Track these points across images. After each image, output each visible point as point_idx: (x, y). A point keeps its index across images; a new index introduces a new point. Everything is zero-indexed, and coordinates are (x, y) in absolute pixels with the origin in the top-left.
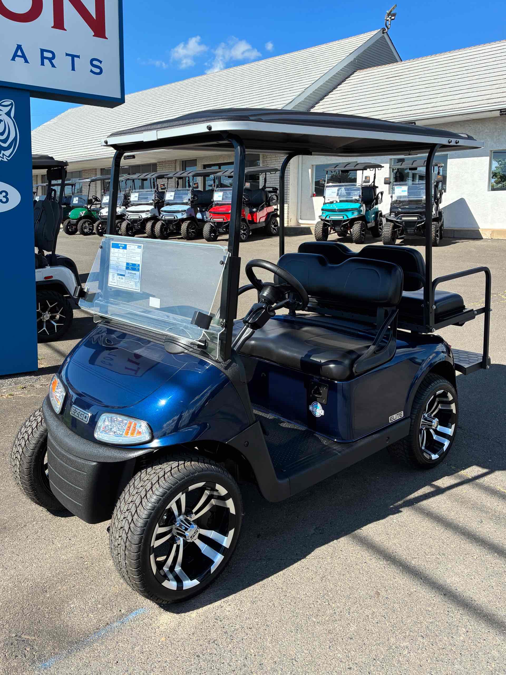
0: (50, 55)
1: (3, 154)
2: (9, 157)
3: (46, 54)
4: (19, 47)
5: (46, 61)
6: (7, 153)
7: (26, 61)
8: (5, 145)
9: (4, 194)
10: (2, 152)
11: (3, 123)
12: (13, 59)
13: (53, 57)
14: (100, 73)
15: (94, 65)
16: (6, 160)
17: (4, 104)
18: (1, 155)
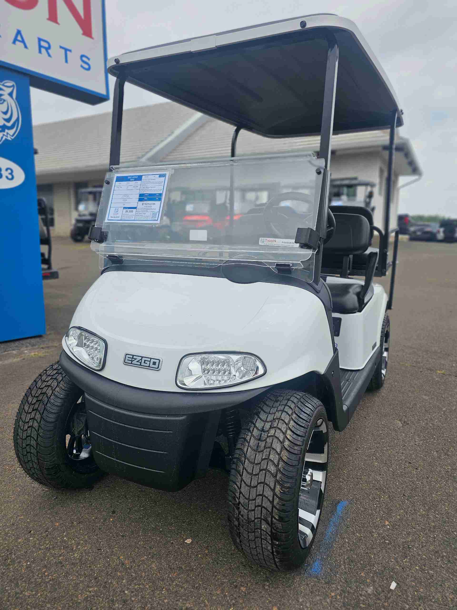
0: (46, 45)
2: (12, 136)
3: (43, 44)
4: (19, 32)
5: (43, 50)
6: (11, 132)
7: (26, 47)
8: (9, 124)
9: (9, 171)
10: (6, 131)
11: (5, 103)
12: (14, 42)
13: (49, 47)
14: (89, 69)
15: (83, 61)
16: (10, 139)
17: (6, 84)
18: (5, 134)
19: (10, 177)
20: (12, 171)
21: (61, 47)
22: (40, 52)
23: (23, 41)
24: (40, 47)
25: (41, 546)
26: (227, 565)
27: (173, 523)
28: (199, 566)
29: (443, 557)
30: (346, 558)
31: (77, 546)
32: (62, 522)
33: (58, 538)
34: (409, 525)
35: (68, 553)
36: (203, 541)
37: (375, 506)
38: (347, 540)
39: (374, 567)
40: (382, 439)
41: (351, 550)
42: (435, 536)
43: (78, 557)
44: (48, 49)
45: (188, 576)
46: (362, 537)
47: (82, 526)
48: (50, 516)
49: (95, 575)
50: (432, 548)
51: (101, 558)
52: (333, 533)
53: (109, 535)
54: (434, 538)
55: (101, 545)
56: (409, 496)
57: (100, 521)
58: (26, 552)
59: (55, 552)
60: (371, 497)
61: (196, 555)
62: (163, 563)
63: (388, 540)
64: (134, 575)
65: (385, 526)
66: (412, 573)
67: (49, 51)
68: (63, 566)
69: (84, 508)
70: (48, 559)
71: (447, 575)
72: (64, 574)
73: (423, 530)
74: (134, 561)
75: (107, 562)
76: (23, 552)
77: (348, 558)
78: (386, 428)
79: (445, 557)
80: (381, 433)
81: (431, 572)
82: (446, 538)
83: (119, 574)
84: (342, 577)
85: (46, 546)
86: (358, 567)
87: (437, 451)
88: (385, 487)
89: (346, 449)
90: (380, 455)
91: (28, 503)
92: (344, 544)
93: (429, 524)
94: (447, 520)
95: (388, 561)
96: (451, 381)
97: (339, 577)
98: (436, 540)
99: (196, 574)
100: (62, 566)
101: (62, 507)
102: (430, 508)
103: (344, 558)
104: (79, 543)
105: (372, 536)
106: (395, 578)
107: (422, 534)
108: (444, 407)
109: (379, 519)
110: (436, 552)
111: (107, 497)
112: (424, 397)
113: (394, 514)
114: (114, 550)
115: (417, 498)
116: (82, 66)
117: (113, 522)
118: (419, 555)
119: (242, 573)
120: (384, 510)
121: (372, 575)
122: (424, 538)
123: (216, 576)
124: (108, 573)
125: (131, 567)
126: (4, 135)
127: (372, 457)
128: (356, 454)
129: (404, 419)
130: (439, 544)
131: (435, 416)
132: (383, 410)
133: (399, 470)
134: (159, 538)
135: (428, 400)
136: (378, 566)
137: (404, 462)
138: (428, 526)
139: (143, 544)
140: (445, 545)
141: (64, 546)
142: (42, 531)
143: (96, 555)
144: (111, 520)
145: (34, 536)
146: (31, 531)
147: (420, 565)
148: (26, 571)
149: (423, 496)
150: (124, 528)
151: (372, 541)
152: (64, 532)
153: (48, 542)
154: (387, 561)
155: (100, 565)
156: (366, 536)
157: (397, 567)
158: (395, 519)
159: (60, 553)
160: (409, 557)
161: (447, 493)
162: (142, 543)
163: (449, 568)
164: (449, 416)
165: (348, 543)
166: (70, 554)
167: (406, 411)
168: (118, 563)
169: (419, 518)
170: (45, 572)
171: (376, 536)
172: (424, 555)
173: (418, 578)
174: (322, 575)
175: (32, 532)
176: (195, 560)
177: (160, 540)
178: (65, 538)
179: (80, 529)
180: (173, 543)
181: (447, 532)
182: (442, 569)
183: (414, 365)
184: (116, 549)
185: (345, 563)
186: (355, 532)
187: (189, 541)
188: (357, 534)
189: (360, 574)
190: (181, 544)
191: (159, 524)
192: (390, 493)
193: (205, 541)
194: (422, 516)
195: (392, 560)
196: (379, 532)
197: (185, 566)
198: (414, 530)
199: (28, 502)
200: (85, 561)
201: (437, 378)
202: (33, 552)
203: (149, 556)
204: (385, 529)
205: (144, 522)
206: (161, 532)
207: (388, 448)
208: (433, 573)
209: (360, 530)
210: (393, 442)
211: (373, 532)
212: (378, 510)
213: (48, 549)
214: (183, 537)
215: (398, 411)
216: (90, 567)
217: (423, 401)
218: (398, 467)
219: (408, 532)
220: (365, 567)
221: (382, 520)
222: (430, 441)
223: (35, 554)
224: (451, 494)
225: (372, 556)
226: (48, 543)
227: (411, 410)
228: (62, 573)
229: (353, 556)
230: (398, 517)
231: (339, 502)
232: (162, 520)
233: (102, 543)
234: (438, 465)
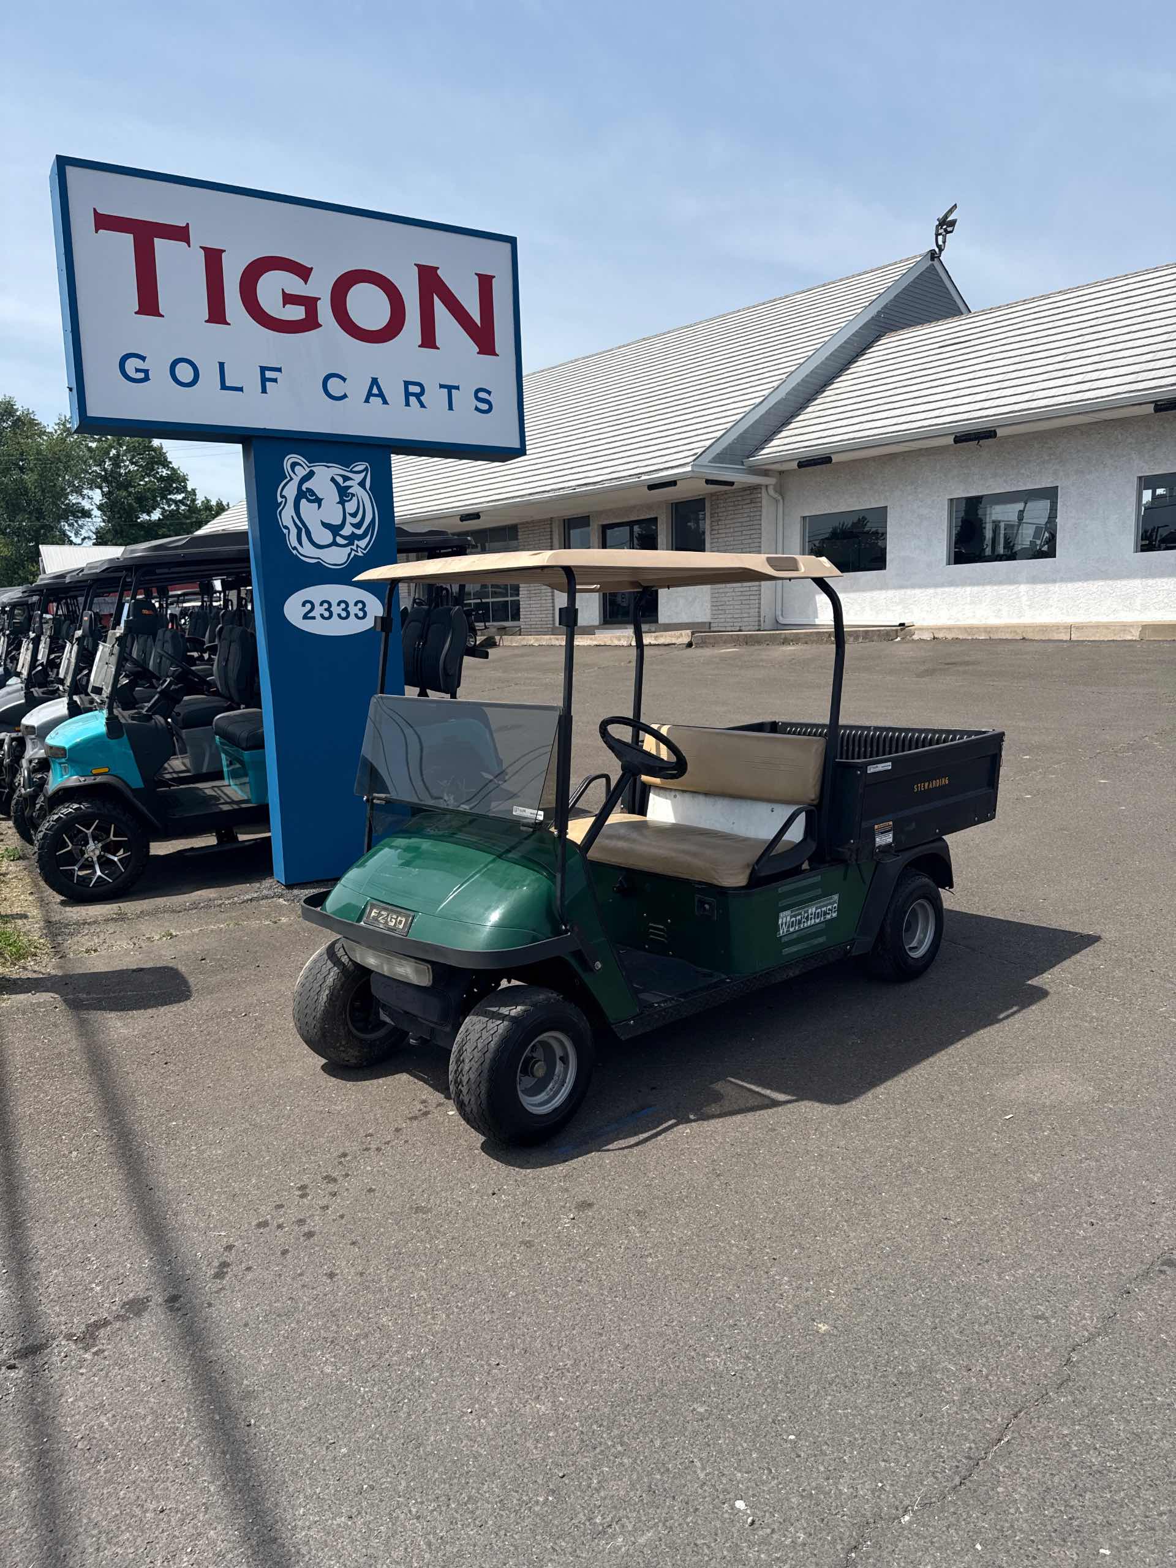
0: (417, 390)
1: (358, 546)
2: (365, 549)
3: (412, 389)
4: (375, 381)
5: (412, 399)
6: (363, 543)
7: (385, 402)
8: (360, 532)
9: (360, 606)
10: (356, 542)
11: (355, 498)
12: (367, 401)
13: (422, 392)
14: (489, 410)
15: (480, 400)
16: (361, 555)
17: (356, 469)
18: (354, 547)
19: (361, 614)
20: (364, 604)
21: (442, 386)
22: (407, 404)
23: (381, 395)
24: (408, 395)
44: (418, 396)
67: (422, 398)
116: (477, 409)
126: (352, 549)
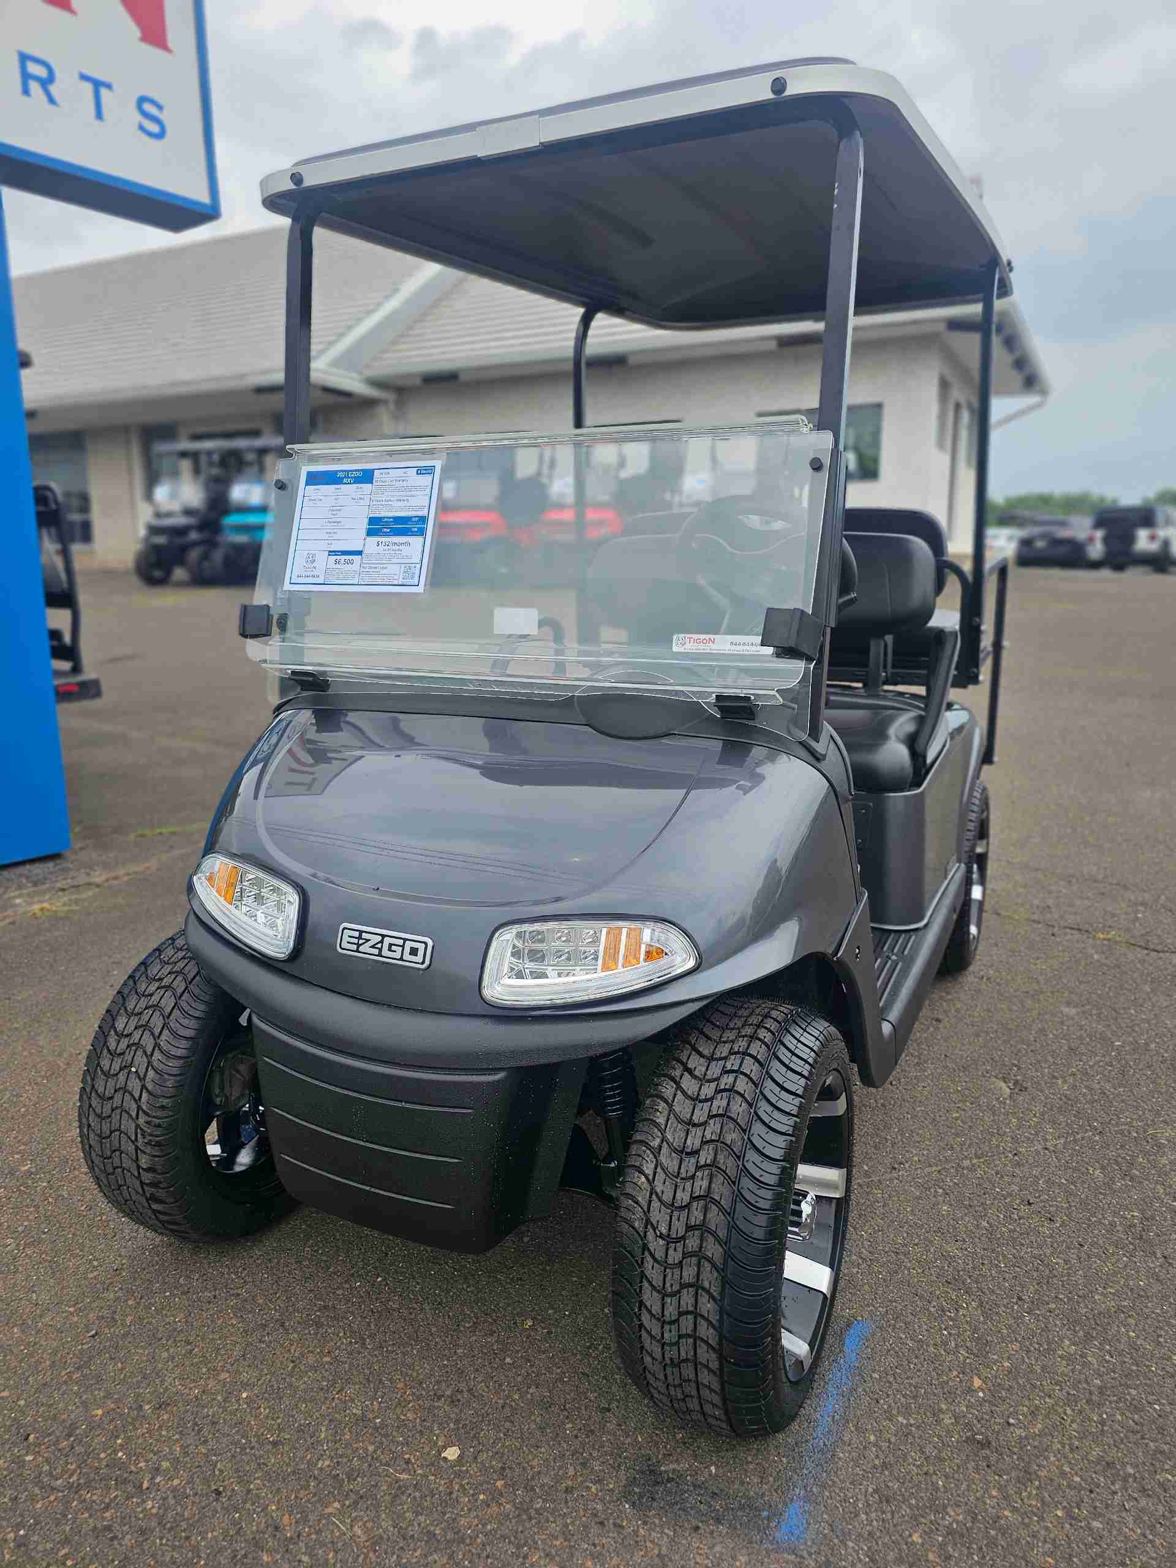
0: (42, 72)
3: (33, 69)
5: (34, 86)
13: (51, 78)
14: (160, 135)
15: (146, 115)
21: (84, 77)
22: (26, 91)
24: (26, 76)
25: (57, 1480)
26: (555, 1522)
27: (410, 1401)
28: (480, 1526)
29: (1125, 1480)
30: (870, 1490)
31: (153, 1478)
32: (112, 1406)
33: (102, 1455)
34: (1034, 1386)
35: (128, 1498)
36: (490, 1454)
37: (945, 1332)
38: (872, 1438)
39: (947, 1514)
40: (957, 1135)
41: (885, 1465)
42: (1105, 1416)
43: (154, 1511)
44: (46, 82)
45: (451, 1557)
46: (911, 1425)
47: (165, 1417)
48: (79, 1389)
49: (202, 1562)
50: (1096, 1452)
51: (217, 1512)
52: (837, 1417)
53: (239, 1441)
54: (1103, 1423)
55: (217, 1473)
56: (1033, 1302)
57: (214, 1399)
58: (16, 1497)
59: (95, 1498)
60: (934, 1307)
61: (473, 1495)
62: (383, 1520)
63: (982, 1434)
64: (305, 1559)
65: (970, 1391)
66: (1047, 1528)
67: (53, 89)
68: (115, 1537)
69: (170, 1363)
70: (75, 1519)
71: (1139, 1531)
72: (116, 1563)
73: (1071, 1400)
74: (305, 1520)
75: (235, 1523)
76: (6, 1500)
77: (876, 1491)
78: (968, 1104)
79: (1131, 1480)
80: (957, 1119)
81: (1096, 1524)
82: (1134, 1421)
83: (265, 1558)
84: (862, 1549)
85: (70, 1478)
86: (903, 1516)
87: (1103, 1168)
88: (970, 1277)
89: (866, 1168)
90: (955, 1183)
91: (22, 1350)
92: (865, 1448)
93: (1088, 1384)
94: (1134, 1368)
95: (983, 1497)
96: (1132, 961)
97: (853, 1548)
98: (1105, 1428)
99: (474, 1551)
100: (112, 1539)
101: (111, 1359)
102: (1088, 1337)
103: (866, 1491)
104: (157, 1469)
105: (939, 1422)
106: (1003, 1547)
107: (1069, 1411)
108: (1118, 1038)
109: (955, 1373)
110: (1108, 1463)
111: (233, 1325)
112: (1066, 1010)
113: (995, 1357)
114: (252, 1486)
115: (1054, 1306)
116: (141, 128)
117: (249, 1401)
118: (1063, 1474)
119: (594, 1545)
120: (968, 1344)
121: (940, 1539)
122: (1074, 1426)
123: (525, 1557)
124: (235, 1556)
125: (299, 1536)
127: (932, 1190)
128: (891, 1180)
129: (1015, 1076)
130: (1114, 1441)
131: (1095, 1064)
132: (960, 1050)
133: (1005, 1226)
134: (371, 1448)
135: (1076, 1018)
136: (955, 1511)
137: (1018, 1201)
138: (1084, 1389)
139: (329, 1466)
140: (1130, 1442)
141: (116, 1480)
142: (58, 1433)
143: (203, 1504)
144: (244, 1395)
145: (37, 1449)
146: (29, 1435)
147: (1065, 1504)
148: (14, 1558)
149: (1069, 1299)
150: (279, 1421)
151: (939, 1437)
152: (117, 1437)
153: (73, 1467)
154: (978, 1495)
155: (215, 1533)
156: (923, 1422)
157: (1006, 1513)
158: (998, 1370)
159: (107, 1500)
160: (1037, 1483)
161: (1132, 1290)
162: (327, 1463)
163: (1142, 1510)
164: (1132, 1063)
165: (875, 1445)
166: (135, 1500)
167: (1019, 1051)
168: (263, 1525)
169: (1063, 1367)
170: (66, 1557)
171: (949, 1421)
172: (1076, 1474)
173: (1063, 1542)
174: (809, 1543)
175: (32, 1437)
176: (470, 1510)
177: (375, 1451)
178: (120, 1454)
179: (160, 1427)
180: (408, 1462)
181: (1135, 1402)
182: (1124, 1514)
183: (1035, 917)
184: (258, 1482)
185: (869, 1505)
186: (895, 1412)
187: (452, 1453)
188: (900, 1419)
189: (910, 1536)
190: (432, 1464)
191: (372, 1404)
192: (983, 1293)
193: (497, 1453)
194: (1069, 1359)
195: (994, 1493)
196: (957, 1411)
197: (443, 1529)
198: (1047, 1400)
199: (22, 1348)
200: (175, 1520)
201: (1097, 953)
202: (33, 1499)
203: (347, 1503)
204: (972, 1400)
205: (333, 1399)
206: (376, 1429)
207: (975, 1161)
208: (1101, 1526)
209: (907, 1407)
210: (987, 1144)
211: (940, 1410)
212: (953, 1345)
213: (76, 1489)
214: (436, 1443)
215: (999, 1053)
216: (187, 1538)
217: (1062, 1023)
218: (1002, 1216)
219: (1032, 1408)
220: (923, 1517)
221: (964, 1373)
222: (1083, 1139)
223: (39, 1506)
224: (1142, 1293)
225: (940, 1483)
226: (75, 1471)
227: (1033, 1048)
228: (113, 1561)
229: (890, 1484)
230: (1006, 1364)
231: (849, 1325)
232: (379, 1394)
233: (219, 1465)
234: (1106, 1206)
